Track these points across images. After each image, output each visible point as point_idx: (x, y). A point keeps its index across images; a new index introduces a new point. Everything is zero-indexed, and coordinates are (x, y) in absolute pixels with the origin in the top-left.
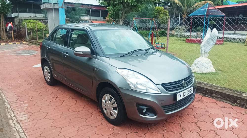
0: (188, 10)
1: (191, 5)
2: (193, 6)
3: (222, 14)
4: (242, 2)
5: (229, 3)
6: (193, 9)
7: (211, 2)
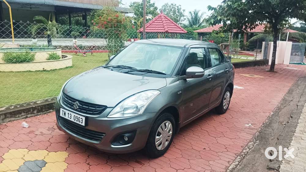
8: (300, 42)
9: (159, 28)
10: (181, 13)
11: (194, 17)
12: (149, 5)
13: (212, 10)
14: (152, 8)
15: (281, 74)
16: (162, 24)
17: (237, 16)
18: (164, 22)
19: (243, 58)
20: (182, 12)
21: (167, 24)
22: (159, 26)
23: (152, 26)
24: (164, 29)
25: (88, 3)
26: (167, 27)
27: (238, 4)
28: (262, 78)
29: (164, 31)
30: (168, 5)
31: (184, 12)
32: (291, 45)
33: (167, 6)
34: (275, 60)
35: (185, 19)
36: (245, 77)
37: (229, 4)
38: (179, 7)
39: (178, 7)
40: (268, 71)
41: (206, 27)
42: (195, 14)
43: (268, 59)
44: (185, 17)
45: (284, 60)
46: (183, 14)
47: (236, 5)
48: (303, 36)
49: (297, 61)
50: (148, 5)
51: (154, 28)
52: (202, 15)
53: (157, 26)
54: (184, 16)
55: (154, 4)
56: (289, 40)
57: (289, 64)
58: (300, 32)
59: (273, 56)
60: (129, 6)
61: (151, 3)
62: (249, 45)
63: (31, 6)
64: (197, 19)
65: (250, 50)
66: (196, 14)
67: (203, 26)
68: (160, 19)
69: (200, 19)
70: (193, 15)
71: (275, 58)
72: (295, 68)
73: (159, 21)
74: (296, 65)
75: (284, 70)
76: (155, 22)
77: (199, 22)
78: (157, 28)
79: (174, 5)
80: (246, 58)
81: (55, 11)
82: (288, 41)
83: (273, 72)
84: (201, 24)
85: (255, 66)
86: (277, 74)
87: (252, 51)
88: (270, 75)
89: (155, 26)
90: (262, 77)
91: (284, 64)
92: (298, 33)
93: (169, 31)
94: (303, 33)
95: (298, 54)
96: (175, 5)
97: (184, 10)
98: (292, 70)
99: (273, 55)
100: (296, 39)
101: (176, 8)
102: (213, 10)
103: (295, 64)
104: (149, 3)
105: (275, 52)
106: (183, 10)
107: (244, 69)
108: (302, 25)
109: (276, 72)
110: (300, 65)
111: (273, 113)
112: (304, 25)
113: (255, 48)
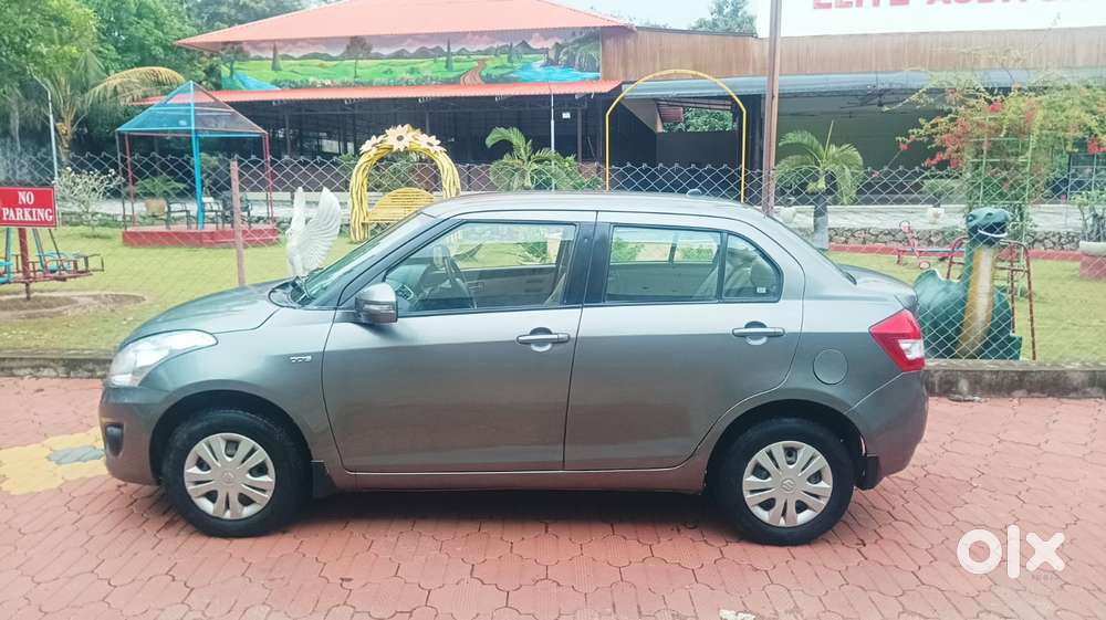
0: (78, 103)
1: (87, 81)
2: (102, 86)
3: (252, 128)
4: (293, 86)
5: (243, 84)
6: (105, 99)
7: (170, 71)
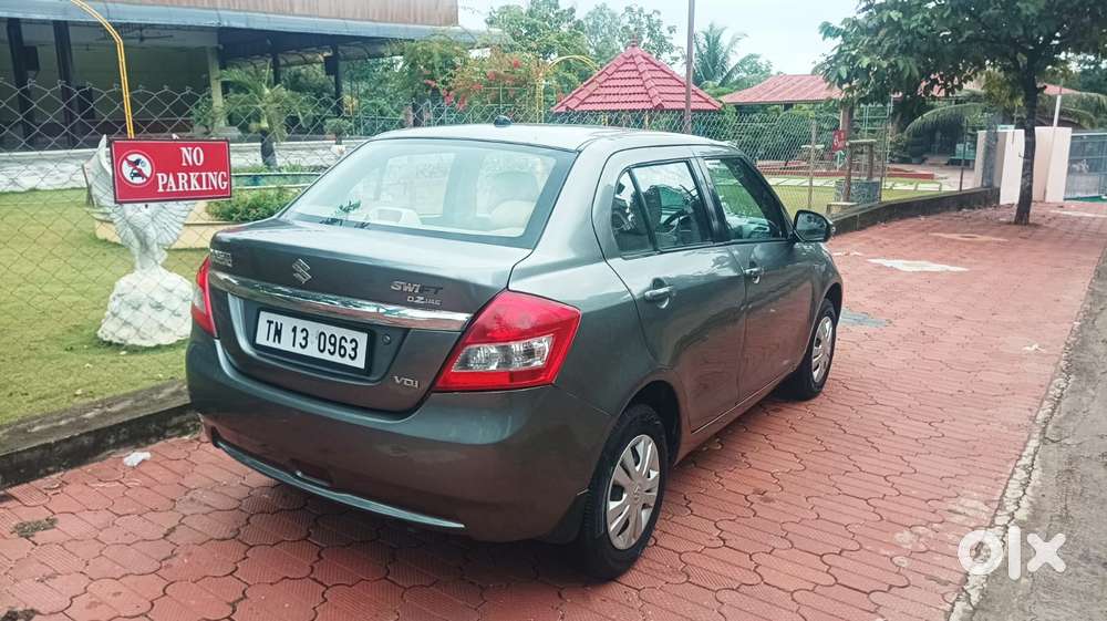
8: (1084, 128)
9: (632, 98)
10: (662, 39)
11: (705, 51)
12: (557, 14)
13: (836, 36)
14: (566, 25)
15: (1053, 229)
16: (639, 82)
17: (915, 54)
18: (647, 75)
19: (900, 186)
20: (666, 33)
21: (657, 82)
22: (632, 90)
23: (608, 91)
24: (646, 98)
25: (359, 17)
26: (656, 92)
27: (924, 18)
28: (1004, 243)
29: (649, 106)
30: (606, 12)
31: (673, 35)
32: (1069, 140)
33: (604, 16)
34: (1030, 188)
35: (676, 59)
36: (953, 240)
37: (896, 19)
38: (655, 18)
39: (649, 17)
40: (1009, 223)
41: (749, 86)
42: (708, 39)
43: (996, 185)
44: (676, 54)
45: (1048, 189)
46: (669, 41)
47: (916, 20)
48: (1093, 106)
49: (1087, 192)
50: (551, 14)
51: (615, 98)
52: (734, 42)
53: (624, 90)
54: (671, 48)
55: (572, 11)
56: (1062, 123)
57: (1062, 200)
58: (1084, 94)
59: (1023, 176)
60: (486, 21)
61: (561, 9)
62: (907, 144)
63: (144, 31)
64: (716, 58)
65: (914, 160)
66: (713, 43)
67: (737, 82)
68: (633, 67)
69: (726, 56)
70: (703, 41)
71: (1031, 181)
72: (1086, 212)
73: (627, 75)
74: (1087, 203)
75: (1055, 218)
76: (616, 75)
77: (724, 69)
78: (623, 98)
79: (636, 10)
80: (912, 188)
81: (221, 47)
82: (1059, 125)
83: (1027, 223)
84: (729, 75)
85: (960, 209)
86: (1041, 232)
87: (920, 164)
88: (1022, 234)
89: (616, 90)
90: (1001, 240)
91: (1047, 200)
92: (1074, 96)
93: (667, 106)
94: (1093, 94)
95: (1078, 169)
96: (641, 10)
97: (672, 30)
98: (1080, 218)
99: (1024, 170)
100: (1070, 116)
101: (644, 20)
102: (840, 37)
103: (1081, 199)
104: (556, 7)
105: (1029, 161)
106: (669, 28)
107: (932, 219)
108: (1087, 67)
109: (1036, 226)
110: (1099, 203)
111: (1079, 323)
112: (1092, 67)
113: (929, 151)
